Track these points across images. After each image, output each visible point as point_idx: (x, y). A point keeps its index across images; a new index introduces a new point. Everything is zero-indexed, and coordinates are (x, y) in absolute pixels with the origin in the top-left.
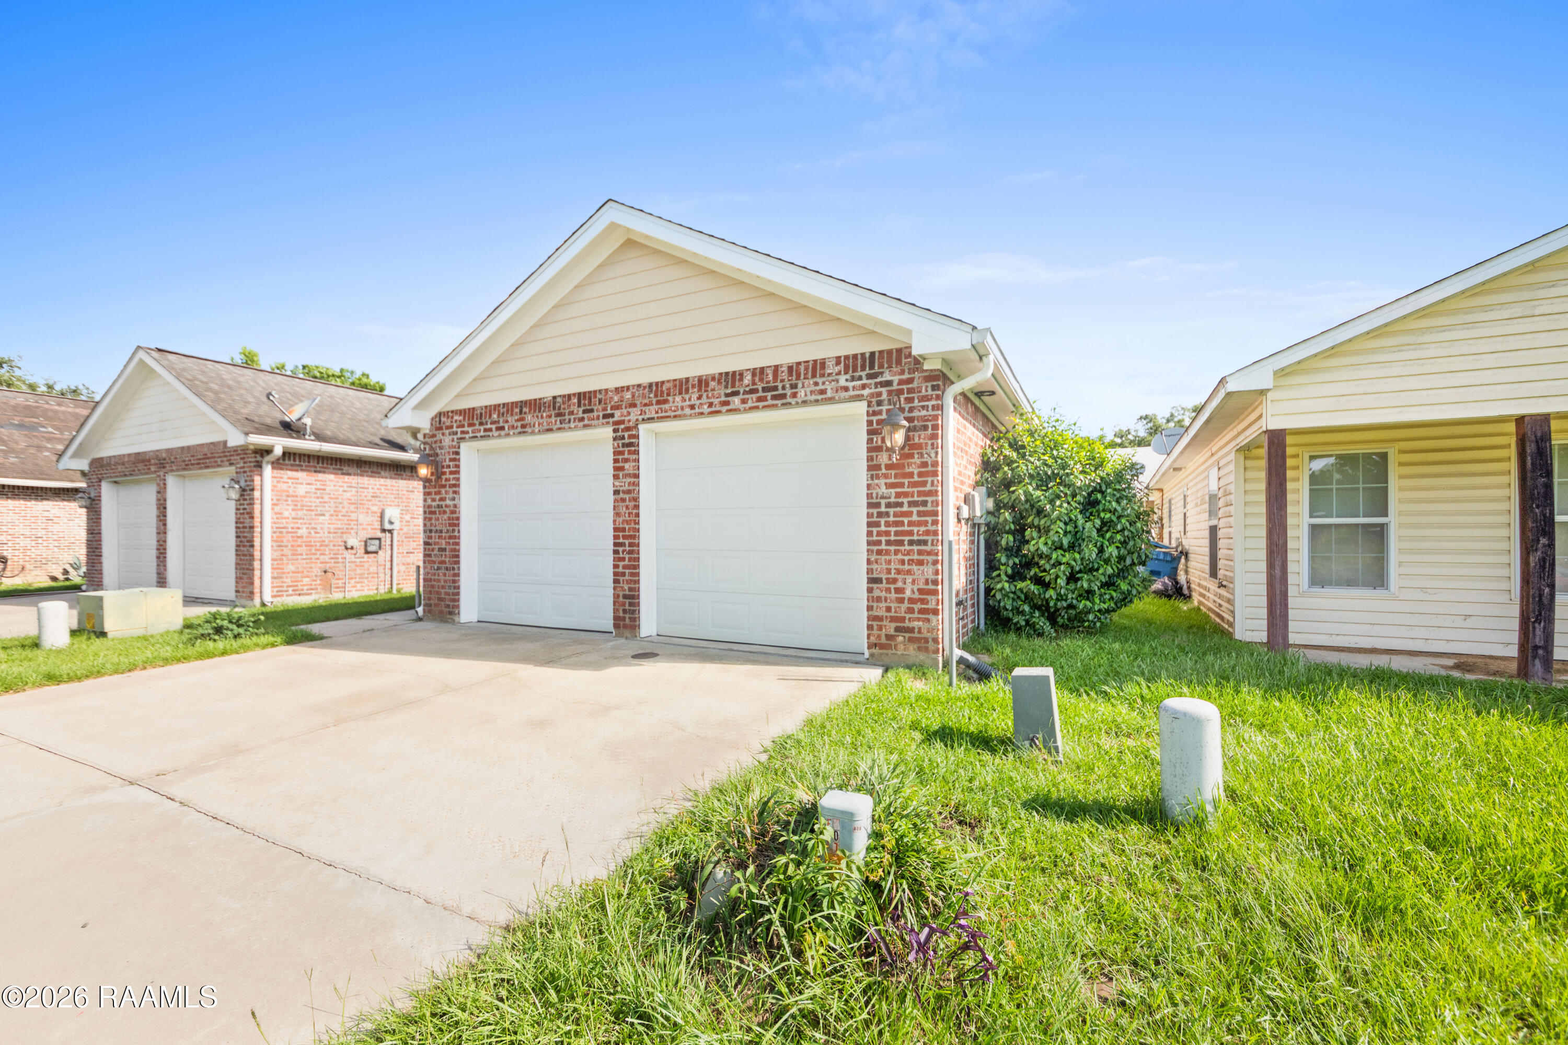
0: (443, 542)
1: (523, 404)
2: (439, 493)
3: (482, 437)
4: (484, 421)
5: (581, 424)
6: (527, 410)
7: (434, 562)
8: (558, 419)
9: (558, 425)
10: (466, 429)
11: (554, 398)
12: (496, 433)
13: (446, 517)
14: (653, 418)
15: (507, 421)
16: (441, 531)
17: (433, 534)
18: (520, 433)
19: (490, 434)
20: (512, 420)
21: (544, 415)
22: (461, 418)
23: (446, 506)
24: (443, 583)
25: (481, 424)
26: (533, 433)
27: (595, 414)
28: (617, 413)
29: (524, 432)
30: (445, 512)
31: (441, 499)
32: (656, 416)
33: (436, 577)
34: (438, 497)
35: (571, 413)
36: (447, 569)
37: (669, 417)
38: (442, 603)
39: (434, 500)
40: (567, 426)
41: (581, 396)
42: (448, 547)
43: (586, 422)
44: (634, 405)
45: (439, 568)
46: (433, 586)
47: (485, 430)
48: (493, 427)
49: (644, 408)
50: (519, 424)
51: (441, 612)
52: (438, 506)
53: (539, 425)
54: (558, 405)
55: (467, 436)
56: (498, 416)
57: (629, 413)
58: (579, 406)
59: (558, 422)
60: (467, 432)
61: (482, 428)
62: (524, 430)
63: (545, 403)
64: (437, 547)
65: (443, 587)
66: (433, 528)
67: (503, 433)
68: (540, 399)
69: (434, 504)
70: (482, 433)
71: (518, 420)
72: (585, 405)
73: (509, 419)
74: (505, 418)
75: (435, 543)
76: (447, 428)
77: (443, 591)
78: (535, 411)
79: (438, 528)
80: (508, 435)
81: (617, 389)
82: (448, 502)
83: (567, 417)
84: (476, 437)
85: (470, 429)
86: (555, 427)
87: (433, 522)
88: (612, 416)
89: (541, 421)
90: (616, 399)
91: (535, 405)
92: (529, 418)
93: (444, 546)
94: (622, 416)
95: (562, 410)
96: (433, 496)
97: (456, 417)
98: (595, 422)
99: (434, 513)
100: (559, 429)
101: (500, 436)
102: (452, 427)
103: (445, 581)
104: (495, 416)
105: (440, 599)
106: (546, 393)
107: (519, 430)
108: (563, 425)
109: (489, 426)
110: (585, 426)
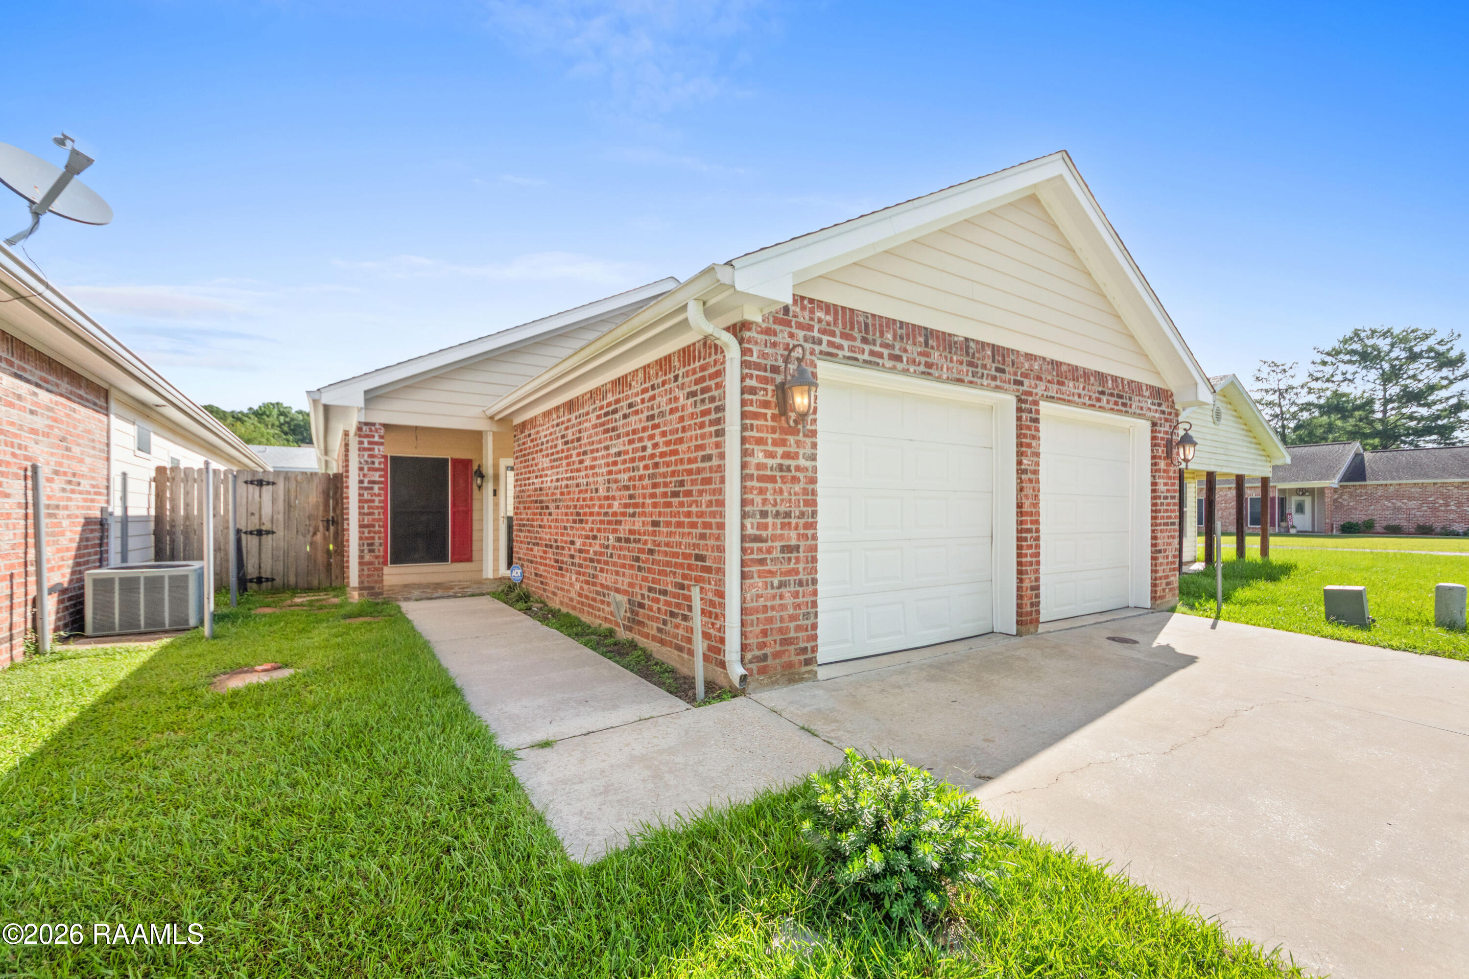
0: (793, 534)
1: (929, 334)
2: (783, 443)
3: (865, 361)
4: (870, 337)
5: (993, 384)
6: (935, 344)
7: (772, 573)
8: (971, 369)
9: (970, 378)
10: (837, 340)
11: (967, 339)
12: (889, 364)
13: (797, 488)
14: (1053, 398)
15: (905, 351)
16: (788, 515)
17: (770, 520)
18: (923, 373)
19: (880, 361)
20: (913, 350)
21: (955, 358)
22: (830, 318)
23: (798, 468)
24: (791, 611)
25: (865, 340)
26: (939, 379)
27: (1007, 376)
28: (1026, 382)
29: (929, 374)
30: (794, 479)
31: (787, 455)
32: (1056, 395)
33: (778, 602)
34: (780, 451)
35: (984, 367)
36: (801, 584)
37: (1064, 400)
38: (792, 648)
39: (771, 455)
40: (979, 381)
41: (995, 349)
42: (802, 544)
43: (998, 383)
44: (1039, 378)
45: (782, 585)
46: (770, 620)
47: (872, 353)
48: (886, 352)
49: (1048, 385)
50: (923, 360)
51: (790, 665)
52: (781, 467)
53: (948, 369)
54: (971, 351)
55: (841, 353)
56: (895, 338)
57: (1036, 386)
58: (993, 361)
59: (970, 374)
60: (840, 347)
61: (867, 348)
62: (928, 371)
63: (956, 343)
64: (778, 544)
65: (793, 618)
66: (768, 508)
67: (900, 366)
68: (950, 335)
69: (770, 462)
70: (866, 357)
71: (920, 354)
72: (999, 362)
73: (909, 348)
74: (904, 345)
75: (774, 538)
76: (800, 326)
77: (792, 625)
78: (945, 349)
79: (782, 508)
80: (906, 371)
81: (1026, 354)
82: (802, 462)
83: (979, 370)
84: (856, 359)
85: (846, 344)
86: (966, 379)
87: (769, 496)
88: (1021, 383)
89: (951, 365)
90: (1027, 365)
91: (946, 341)
92: (935, 357)
93: (793, 542)
94: (1030, 386)
95: (975, 361)
96: (770, 448)
97: (820, 314)
98: (1006, 386)
99: (773, 479)
100: (971, 382)
101: (894, 368)
102: (810, 328)
103: (798, 606)
104: (889, 336)
105: (786, 642)
106: (960, 329)
107: (922, 368)
108: (975, 379)
109: (877, 349)
110: (997, 387)
